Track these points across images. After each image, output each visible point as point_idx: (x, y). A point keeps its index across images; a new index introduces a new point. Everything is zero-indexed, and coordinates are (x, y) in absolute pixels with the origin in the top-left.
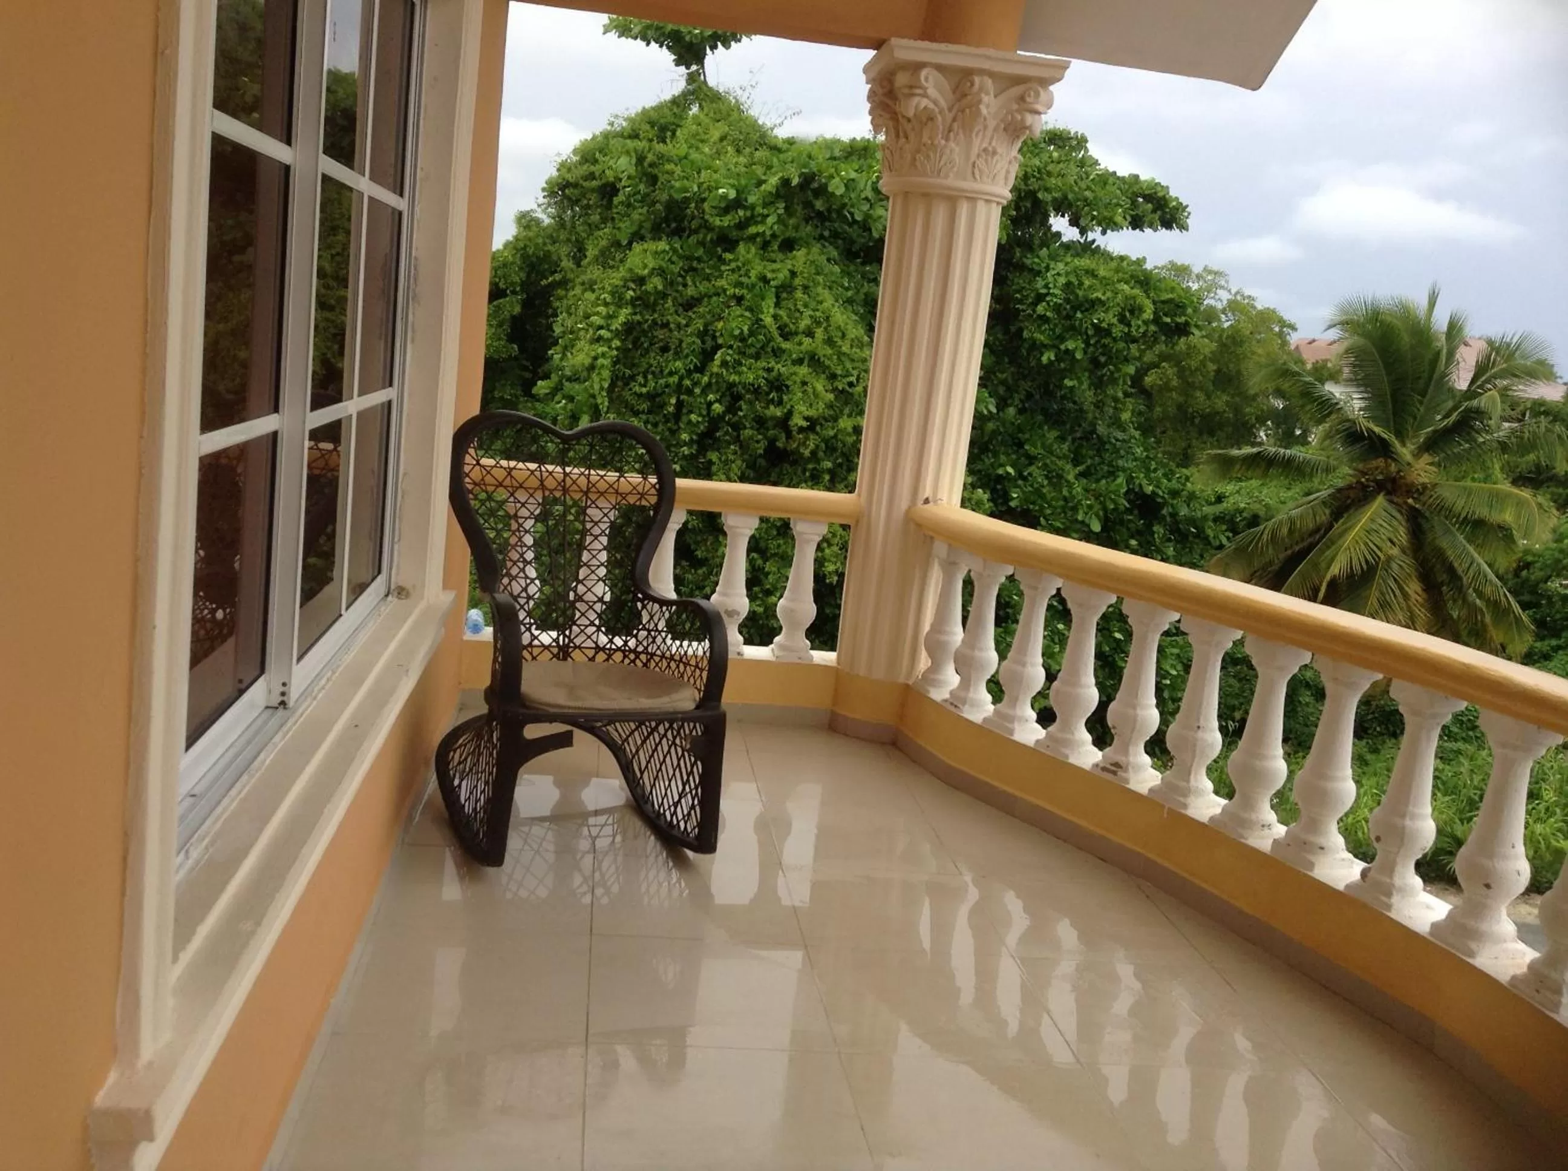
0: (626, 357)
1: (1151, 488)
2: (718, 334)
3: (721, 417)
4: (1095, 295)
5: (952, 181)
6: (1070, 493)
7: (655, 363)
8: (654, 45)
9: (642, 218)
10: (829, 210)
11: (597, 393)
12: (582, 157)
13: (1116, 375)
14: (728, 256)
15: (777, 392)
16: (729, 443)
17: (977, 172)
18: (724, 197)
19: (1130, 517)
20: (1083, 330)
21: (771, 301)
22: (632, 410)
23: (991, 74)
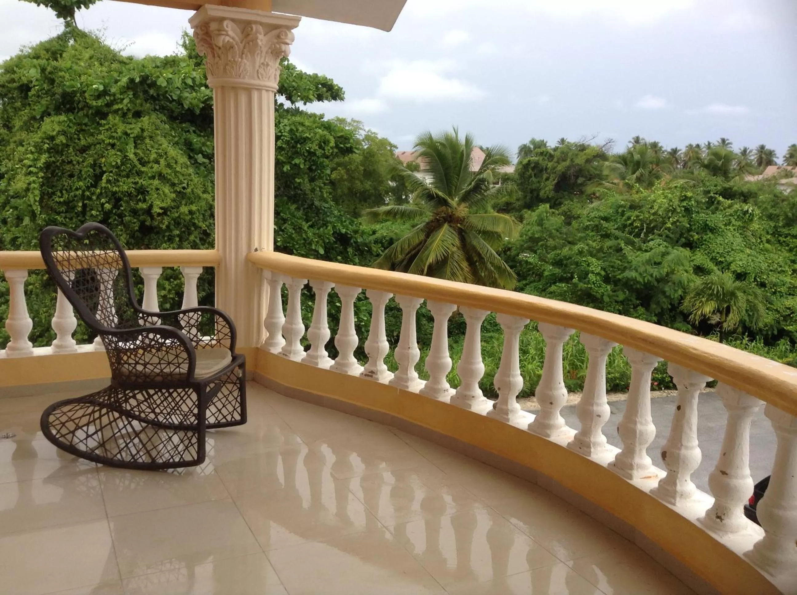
0: (48, 182)
1: (344, 230)
2: (103, 165)
3: (110, 211)
4: (305, 135)
5: (247, 80)
6: (307, 236)
7: (66, 184)
8: (42, 6)
9: (47, 103)
10: (158, 95)
11: (32, 203)
12: (6, 70)
13: (322, 175)
14: (103, 122)
15: (142, 194)
16: (117, 225)
17: (260, 75)
18: (97, 90)
19: (336, 246)
20: (302, 153)
21: (131, 146)
22: (56, 212)
23: (261, 24)
